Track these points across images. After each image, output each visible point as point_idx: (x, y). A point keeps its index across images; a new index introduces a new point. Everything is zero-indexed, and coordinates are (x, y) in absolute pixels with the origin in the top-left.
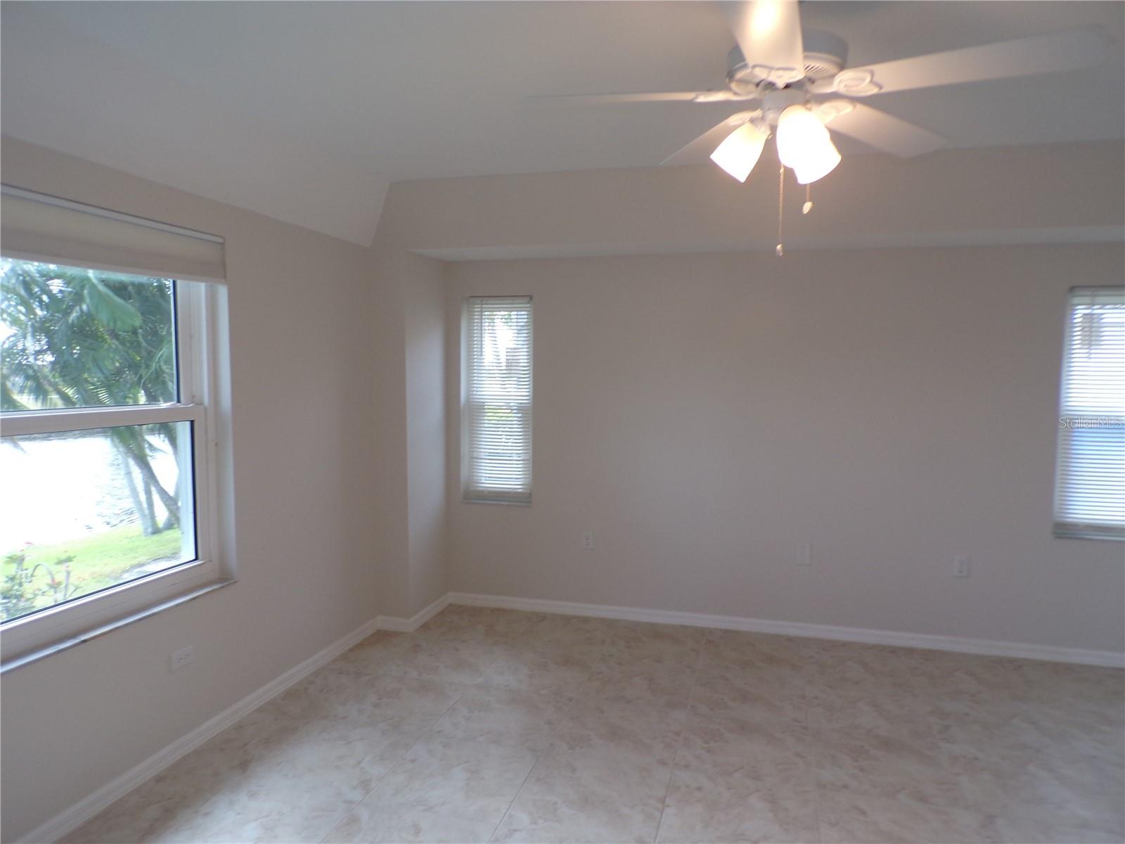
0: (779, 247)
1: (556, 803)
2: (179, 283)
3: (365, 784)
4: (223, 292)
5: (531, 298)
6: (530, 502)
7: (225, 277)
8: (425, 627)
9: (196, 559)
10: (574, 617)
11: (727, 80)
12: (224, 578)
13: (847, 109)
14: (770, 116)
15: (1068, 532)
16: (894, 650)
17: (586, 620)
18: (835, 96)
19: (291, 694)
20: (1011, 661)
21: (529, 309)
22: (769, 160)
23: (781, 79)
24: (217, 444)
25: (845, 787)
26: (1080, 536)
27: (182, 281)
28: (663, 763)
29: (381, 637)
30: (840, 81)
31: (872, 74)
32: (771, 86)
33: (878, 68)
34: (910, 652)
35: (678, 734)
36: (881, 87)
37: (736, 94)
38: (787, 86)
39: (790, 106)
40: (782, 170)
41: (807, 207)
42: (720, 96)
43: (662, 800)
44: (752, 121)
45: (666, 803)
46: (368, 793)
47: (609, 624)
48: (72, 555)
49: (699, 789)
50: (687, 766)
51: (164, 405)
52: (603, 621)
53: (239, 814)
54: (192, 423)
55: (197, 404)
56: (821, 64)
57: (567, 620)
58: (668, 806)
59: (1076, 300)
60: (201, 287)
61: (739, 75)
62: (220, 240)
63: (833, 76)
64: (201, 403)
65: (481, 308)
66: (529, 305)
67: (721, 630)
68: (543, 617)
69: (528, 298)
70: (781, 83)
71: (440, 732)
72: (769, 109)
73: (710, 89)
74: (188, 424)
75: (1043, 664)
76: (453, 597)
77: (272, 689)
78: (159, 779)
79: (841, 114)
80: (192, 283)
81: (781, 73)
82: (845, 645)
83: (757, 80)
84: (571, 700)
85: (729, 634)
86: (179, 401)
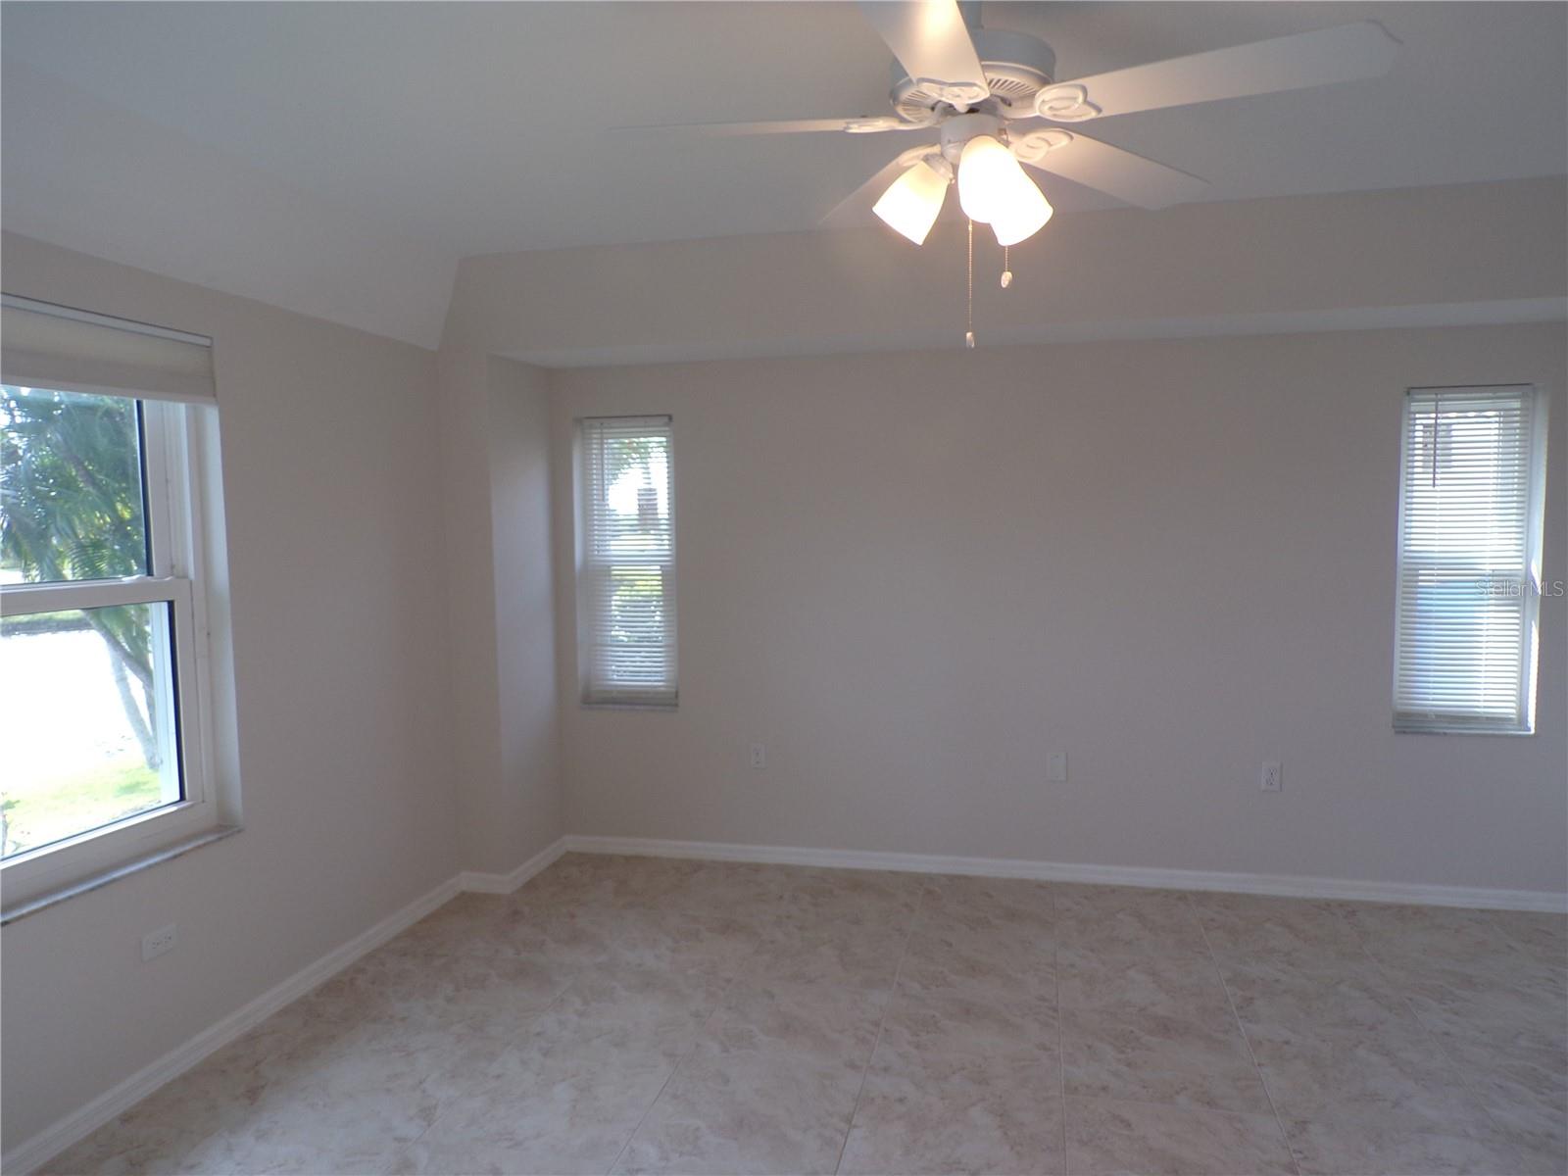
0: (969, 335)
1: (697, 1129)
2: (145, 404)
3: (427, 1114)
4: (212, 417)
5: (670, 418)
6: (676, 705)
7: (215, 395)
8: (531, 886)
9: (182, 797)
10: (741, 865)
11: (891, 102)
12: (224, 827)
13: (1061, 141)
14: (951, 151)
15: (1414, 725)
16: (1182, 896)
17: (757, 868)
18: (1039, 124)
19: (331, 988)
20: (1342, 904)
21: (668, 434)
22: (951, 214)
23: (962, 100)
24: (209, 634)
25: (1104, 1089)
26: (1427, 730)
27: (151, 402)
28: (852, 1065)
29: (467, 903)
30: (1043, 101)
31: (1084, 90)
32: (950, 110)
33: (1091, 82)
34: (1203, 897)
35: (877, 1024)
36: (1099, 110)
37: (903, 120)
38: (973, 110)
39: (976, 136)
40: (970, 228)
41: (1006, 278)
42: (880, 125)
43: (848, 1120)
44: (927, 159)
45: (853, 1123)
46: (429, 1125)
47: (788, 871)
48: (13, 800)
49: (901, 1100)
50: (886, 1069)
51: (127, 580)
52: (783, 869)
53: (239, 1164)
54: (171, 605)
55: (178, 577)
56: (1014, 77)
57: (732, 868)
58: (855, 1126)
59: (1414, 406)
60: (180, 410)
61: (905, 95)
62: (207, 342)
63: (1032, 96)
64: (185, 576)
65: (601, 433)
66: (667, 429)
67: (945, 876)
68: (698, 865)
69: (666, 419)
70: (961, 105)
71: (538, 1034)
72: (949, 142)
73: (865, 115)
74: (165, 606)
75: (1385, 908)
76: (572, 843)
77: (301, 983)
78: (127, 1118)
79: (1052, 149)
80: (165, 404)
81: (956, 90)
82: (1114, 890)
83: (930, 102)
84: (729, 981)
85: (956, 881)
86: (150, 573)
